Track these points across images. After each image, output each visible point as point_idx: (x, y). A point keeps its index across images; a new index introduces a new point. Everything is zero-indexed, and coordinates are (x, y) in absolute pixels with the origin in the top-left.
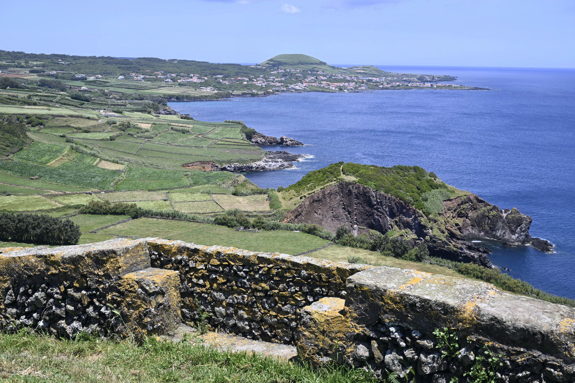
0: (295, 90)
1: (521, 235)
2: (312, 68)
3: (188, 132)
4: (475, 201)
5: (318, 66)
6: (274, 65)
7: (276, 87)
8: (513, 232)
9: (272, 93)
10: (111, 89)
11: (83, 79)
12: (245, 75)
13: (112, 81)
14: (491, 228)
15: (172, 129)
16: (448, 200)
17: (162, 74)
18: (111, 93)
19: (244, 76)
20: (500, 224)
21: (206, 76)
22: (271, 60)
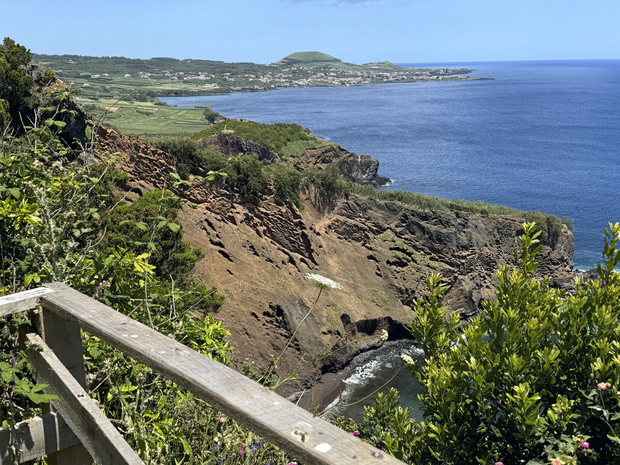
0: (299, 85)
1: (369, 175)
2: (325, 65)
3: (152, 114)
4: (338, 150)
5: (332, 64)
6: (288, 64)
7: (281, 83)
8: (364, 173)
9: (274, 88)
10: (113, 86)
11: (87, 77)
12: (253, 72)
13: (118, 79)
14: (348, 171)
15: (137, 111)
16: (312, 149)
17: (170, 72)
18: (112, 89)
19: (252, 74)
20: (355, 167)
21: (214, 74)
22: (286, 58)
